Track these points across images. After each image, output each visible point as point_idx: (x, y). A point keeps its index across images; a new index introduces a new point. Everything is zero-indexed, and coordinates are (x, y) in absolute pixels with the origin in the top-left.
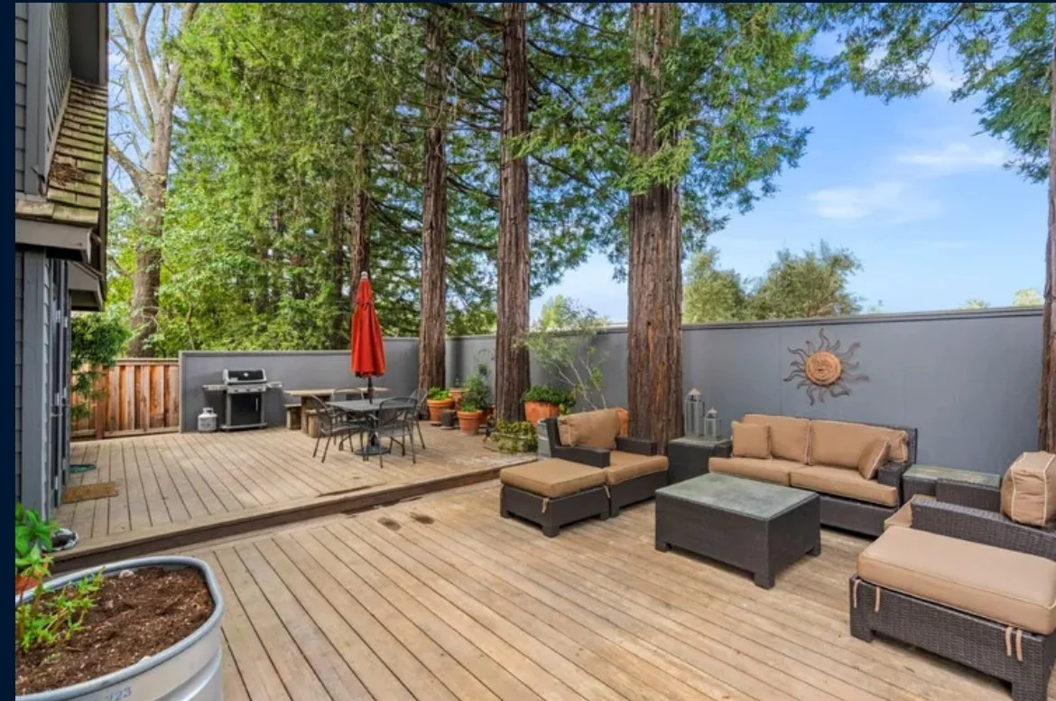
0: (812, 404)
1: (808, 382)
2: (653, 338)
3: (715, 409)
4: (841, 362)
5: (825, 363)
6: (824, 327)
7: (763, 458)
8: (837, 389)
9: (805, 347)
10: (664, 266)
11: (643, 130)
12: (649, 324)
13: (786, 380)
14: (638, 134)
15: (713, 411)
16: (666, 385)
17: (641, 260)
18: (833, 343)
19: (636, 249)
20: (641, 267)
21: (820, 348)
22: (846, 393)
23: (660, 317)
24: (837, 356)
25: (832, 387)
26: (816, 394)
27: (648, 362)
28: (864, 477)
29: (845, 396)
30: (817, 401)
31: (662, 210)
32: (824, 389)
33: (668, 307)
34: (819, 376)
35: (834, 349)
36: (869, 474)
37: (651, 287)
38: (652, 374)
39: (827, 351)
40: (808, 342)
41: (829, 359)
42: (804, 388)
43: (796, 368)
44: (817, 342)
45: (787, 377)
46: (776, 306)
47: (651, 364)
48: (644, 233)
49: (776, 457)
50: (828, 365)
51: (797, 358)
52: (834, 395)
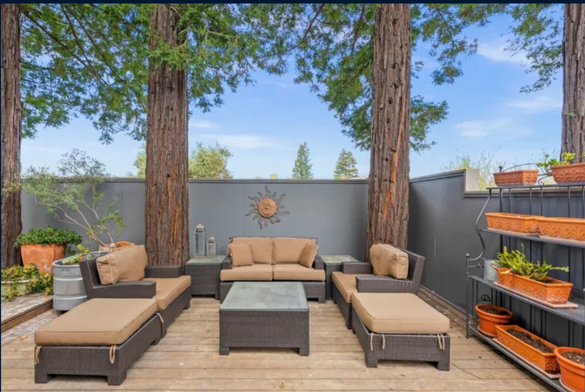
0: (261, 228)
1: (259, 216)
2: (171, 186)
3: (214, 236)
4: (276, 204)
5: (269, 205)
6: (268, 184)
7: (250, 265)
8: (274, 219)
9: (258, 196)
10: (180, 134)
11: (165, 25)
12: (168, 176)
13: (247, 215)
14: (160, 28)
15: (212, 238)
16: (180, 223)
17: (162, 126)
18: (272, 194)
19: (157, 117)
20: (161, 131)
21: (265, 197)
22: (278, 221)
23: (177, 171)
24: (274, 201)
25: (271, 218)
26: (263, 223)
27: (168, 205)
28: (307, 267)
29: (277, 223)
30: (263, 227)
31: (179, 91)
32: (267, 219)
33: (182, 165)
34: (266, 212)
35: (273, 197)
36: (311, 265)
37: (171, 149)
38: (170, 215)
39: (269, 198)
40: (259, 193)
41: (271, 203)
42: (257, 220)
43: (253, 208)
44: (264, 193)
45: (247, 213)
46: (197, 172)
47: (170, 207)
48: (165, 106)
49: (256, 263)
50: (270, 206)
51: (253, 202)
52: (272, 223)
